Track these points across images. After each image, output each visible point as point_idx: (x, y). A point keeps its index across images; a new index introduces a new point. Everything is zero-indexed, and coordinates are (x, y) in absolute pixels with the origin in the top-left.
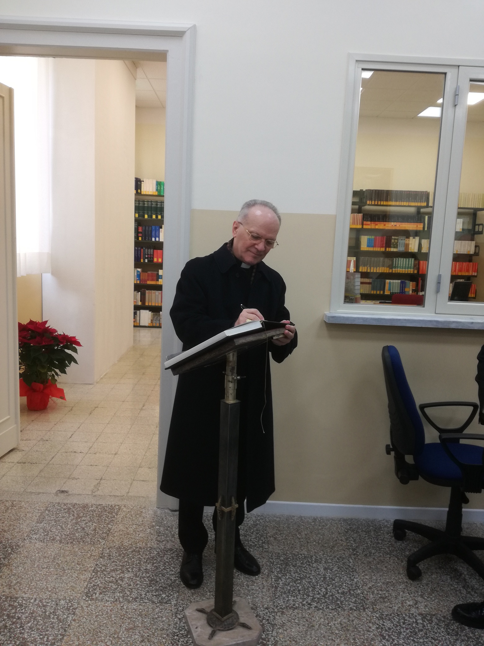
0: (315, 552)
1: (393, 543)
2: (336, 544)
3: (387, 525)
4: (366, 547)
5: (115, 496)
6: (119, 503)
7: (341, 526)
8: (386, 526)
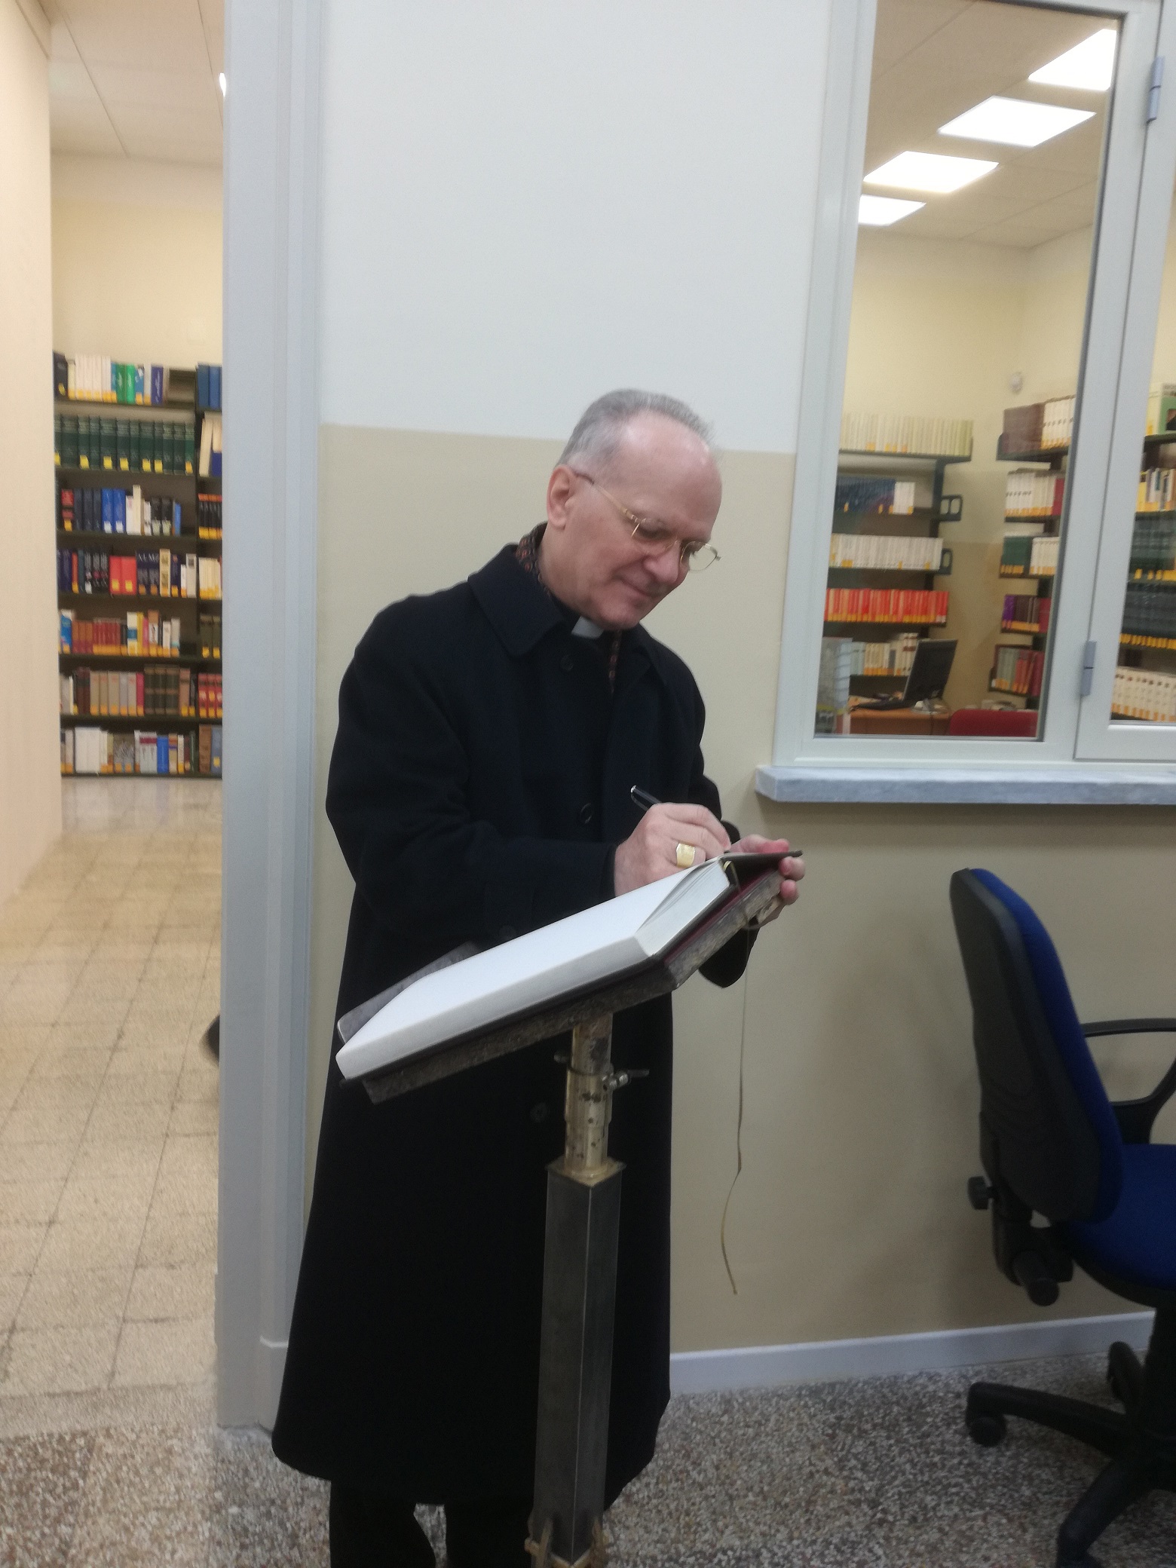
0: (763, 1534)
1: (974, 1458)
2: (815, 1492)
3: (935, 1391)
4: (904, 1485)
5: (67, 1394)
6: (87, 1423)
7: (812, 1417)
8: (933, 1397)
